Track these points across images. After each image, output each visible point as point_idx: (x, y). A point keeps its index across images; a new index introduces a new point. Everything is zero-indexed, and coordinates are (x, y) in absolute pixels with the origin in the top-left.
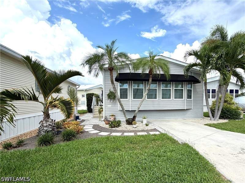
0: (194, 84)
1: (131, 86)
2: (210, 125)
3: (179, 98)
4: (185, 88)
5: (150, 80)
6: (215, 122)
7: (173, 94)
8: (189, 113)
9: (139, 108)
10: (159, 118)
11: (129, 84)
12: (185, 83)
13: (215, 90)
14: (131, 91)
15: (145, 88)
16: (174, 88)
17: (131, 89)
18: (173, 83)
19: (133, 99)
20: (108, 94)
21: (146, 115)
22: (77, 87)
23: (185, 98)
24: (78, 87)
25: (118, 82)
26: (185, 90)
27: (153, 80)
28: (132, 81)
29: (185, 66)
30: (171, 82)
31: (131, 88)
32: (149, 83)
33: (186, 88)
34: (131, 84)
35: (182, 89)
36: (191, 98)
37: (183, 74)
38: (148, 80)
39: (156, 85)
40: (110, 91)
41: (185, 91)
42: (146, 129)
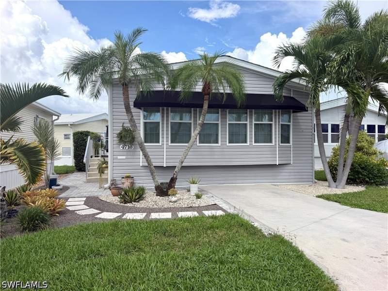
0: (295, 114)
1: (167, 117)
2: (328, 198)
3: (265, 142)
4: (275, 122)
5: (206, 106)
6: (339, 191)
7: (251, 133)
8: (285, 173)
9: (182, 162)
10: (222, 182)
11: (163, 113)
12: (275, 112)
13: (338, 125)
14: (167, 127)
15: (195, 121)
16: (254, 122)
17: (167, 124)
18: (251, 112)
19: (170, 144)
20: (120, 134)
21: (195, 176)
22: (55, 118)
23: (276, 141)
24: (57, 117)
25: (140, 109)
26: (275, 125)
27: (210, 106)
28: (170, 108)
29: (275, 77)
30: (248, 110)
31: (167, 120)
32: (203, 111)
33: (279, 122)
34: (167, 113)
35: (271, 124)
36: (289, 142)
37: (272, 93)
38: (201, 106)
39: (217, 115)
40: (123, 126)
41: (276, 128)
42: (197, 205)
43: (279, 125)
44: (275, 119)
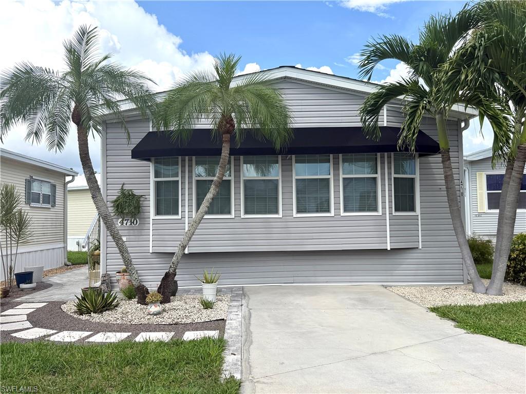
0: (423, 159)
1: (190, 172)
7: (337, 195)
8: (408, 263)
11: (183, 166)
14: (190, 188)
16: (342, 176)
17: (190, 183)
20: (116, 201)
25: (149, 160)
28: (194, 158)
30: (331, 156)
31: (190, 177)
33: (390, 174)
34: (190, 166)
36: (412, 209)
43: (390, 179)
44: (383, 168)
